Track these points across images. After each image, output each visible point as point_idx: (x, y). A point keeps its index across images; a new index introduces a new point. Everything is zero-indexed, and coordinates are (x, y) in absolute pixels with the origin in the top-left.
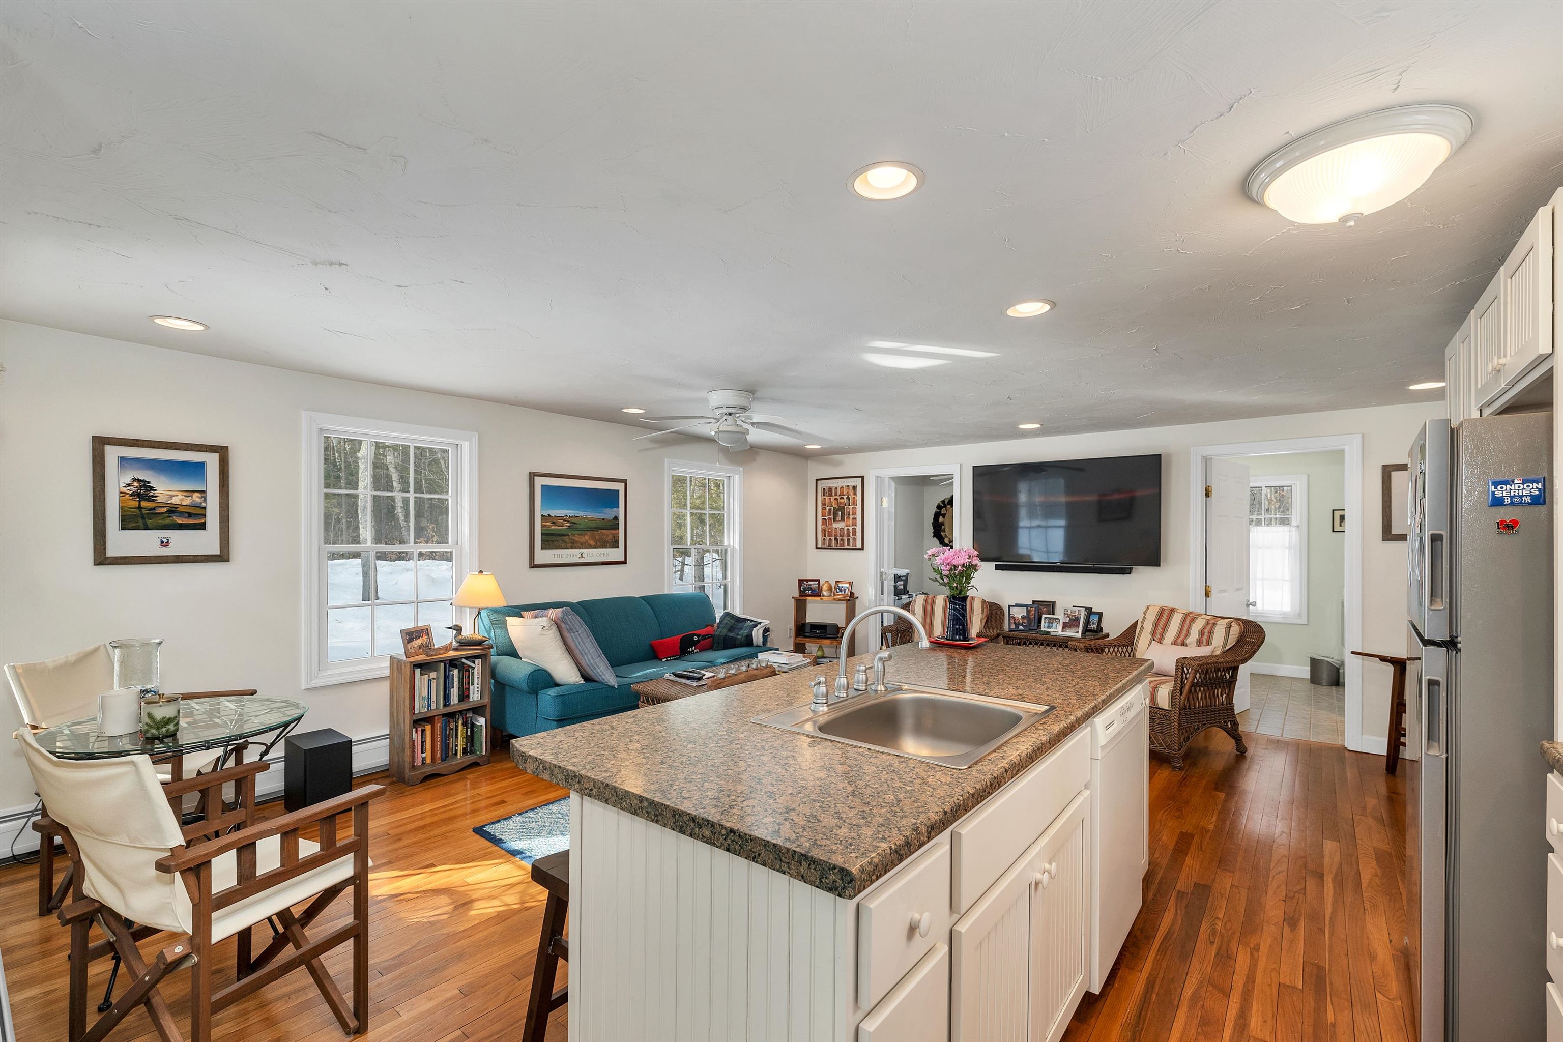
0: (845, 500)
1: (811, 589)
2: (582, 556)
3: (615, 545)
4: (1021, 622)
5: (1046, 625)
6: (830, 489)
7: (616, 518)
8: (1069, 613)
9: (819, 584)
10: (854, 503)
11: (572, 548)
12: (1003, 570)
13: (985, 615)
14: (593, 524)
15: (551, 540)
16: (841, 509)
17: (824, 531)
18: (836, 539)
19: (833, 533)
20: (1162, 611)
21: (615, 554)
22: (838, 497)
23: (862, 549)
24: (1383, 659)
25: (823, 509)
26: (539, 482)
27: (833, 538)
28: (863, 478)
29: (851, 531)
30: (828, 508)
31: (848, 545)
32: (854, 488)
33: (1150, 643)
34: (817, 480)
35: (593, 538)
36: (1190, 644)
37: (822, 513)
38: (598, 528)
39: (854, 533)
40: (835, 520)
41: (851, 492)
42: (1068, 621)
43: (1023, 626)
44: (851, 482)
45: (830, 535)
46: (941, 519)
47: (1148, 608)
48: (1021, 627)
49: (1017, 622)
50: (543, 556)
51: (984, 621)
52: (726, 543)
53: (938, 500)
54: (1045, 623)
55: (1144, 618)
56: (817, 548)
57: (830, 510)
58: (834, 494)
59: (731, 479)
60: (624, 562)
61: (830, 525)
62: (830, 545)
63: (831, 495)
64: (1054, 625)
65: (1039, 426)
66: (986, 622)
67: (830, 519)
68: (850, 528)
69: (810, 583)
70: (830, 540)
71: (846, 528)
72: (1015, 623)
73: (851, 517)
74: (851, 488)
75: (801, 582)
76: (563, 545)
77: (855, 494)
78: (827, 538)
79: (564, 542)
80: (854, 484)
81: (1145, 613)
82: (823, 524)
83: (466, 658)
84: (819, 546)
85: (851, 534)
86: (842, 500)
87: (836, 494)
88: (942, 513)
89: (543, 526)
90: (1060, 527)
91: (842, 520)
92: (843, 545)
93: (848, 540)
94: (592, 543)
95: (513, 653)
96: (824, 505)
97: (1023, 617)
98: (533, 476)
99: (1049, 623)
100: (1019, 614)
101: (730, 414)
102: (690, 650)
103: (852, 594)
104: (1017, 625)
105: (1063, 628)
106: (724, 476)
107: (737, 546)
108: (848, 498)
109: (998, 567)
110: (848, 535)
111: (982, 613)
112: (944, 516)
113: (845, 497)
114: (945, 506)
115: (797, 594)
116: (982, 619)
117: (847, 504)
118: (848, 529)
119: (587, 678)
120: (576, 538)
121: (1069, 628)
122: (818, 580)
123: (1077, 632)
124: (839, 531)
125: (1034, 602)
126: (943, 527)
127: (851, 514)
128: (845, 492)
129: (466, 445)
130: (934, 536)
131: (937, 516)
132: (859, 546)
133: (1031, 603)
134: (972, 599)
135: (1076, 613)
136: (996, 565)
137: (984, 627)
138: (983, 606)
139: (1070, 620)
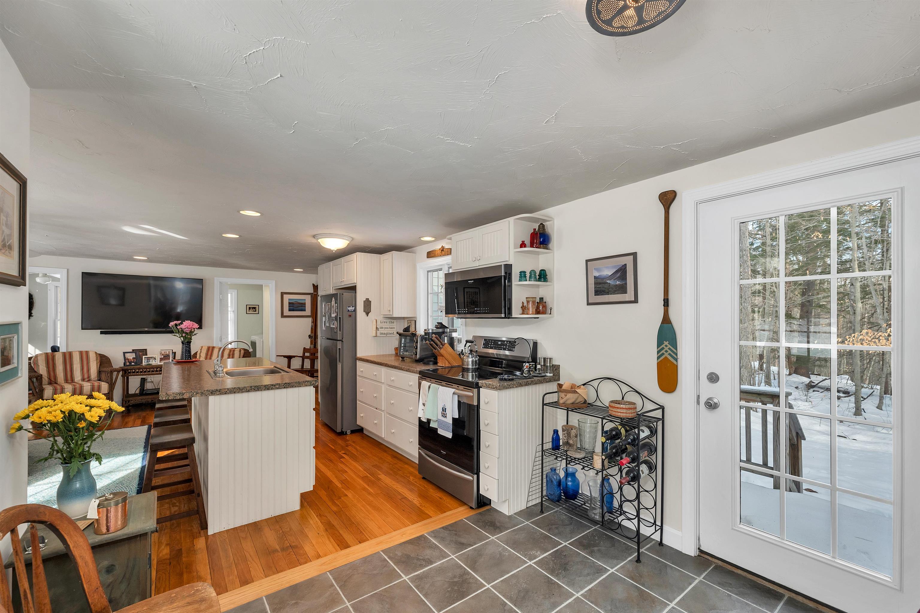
4: (132, 361)
5: (146, 361)
8: (163, 353)
12: (105, 334)
13: (98, 361)
20: (209, 348)
24: (285, 357)
42: (163, 357)
47: (202, 347)
48: (133, 364)
49: (130, 361)
51: (99, 364)
54: (145, 360)
64: (152, 360)
66: (100, 365)
72: (129, 362)
97: (134, 358)
99: (148, 360)
100: (131, 356)
104: (130, 363)
105: (160, 361)
109: (102, 333)
111: (97, 360)
116: (97, 364)
121: (164, 360)
125: (133, 350)
133: (131, 351)
134: (87, 352)
135: (167, 353)
136: (101, 331)
137: (100, 367)
138: (96, 356)
139: (164, 356)
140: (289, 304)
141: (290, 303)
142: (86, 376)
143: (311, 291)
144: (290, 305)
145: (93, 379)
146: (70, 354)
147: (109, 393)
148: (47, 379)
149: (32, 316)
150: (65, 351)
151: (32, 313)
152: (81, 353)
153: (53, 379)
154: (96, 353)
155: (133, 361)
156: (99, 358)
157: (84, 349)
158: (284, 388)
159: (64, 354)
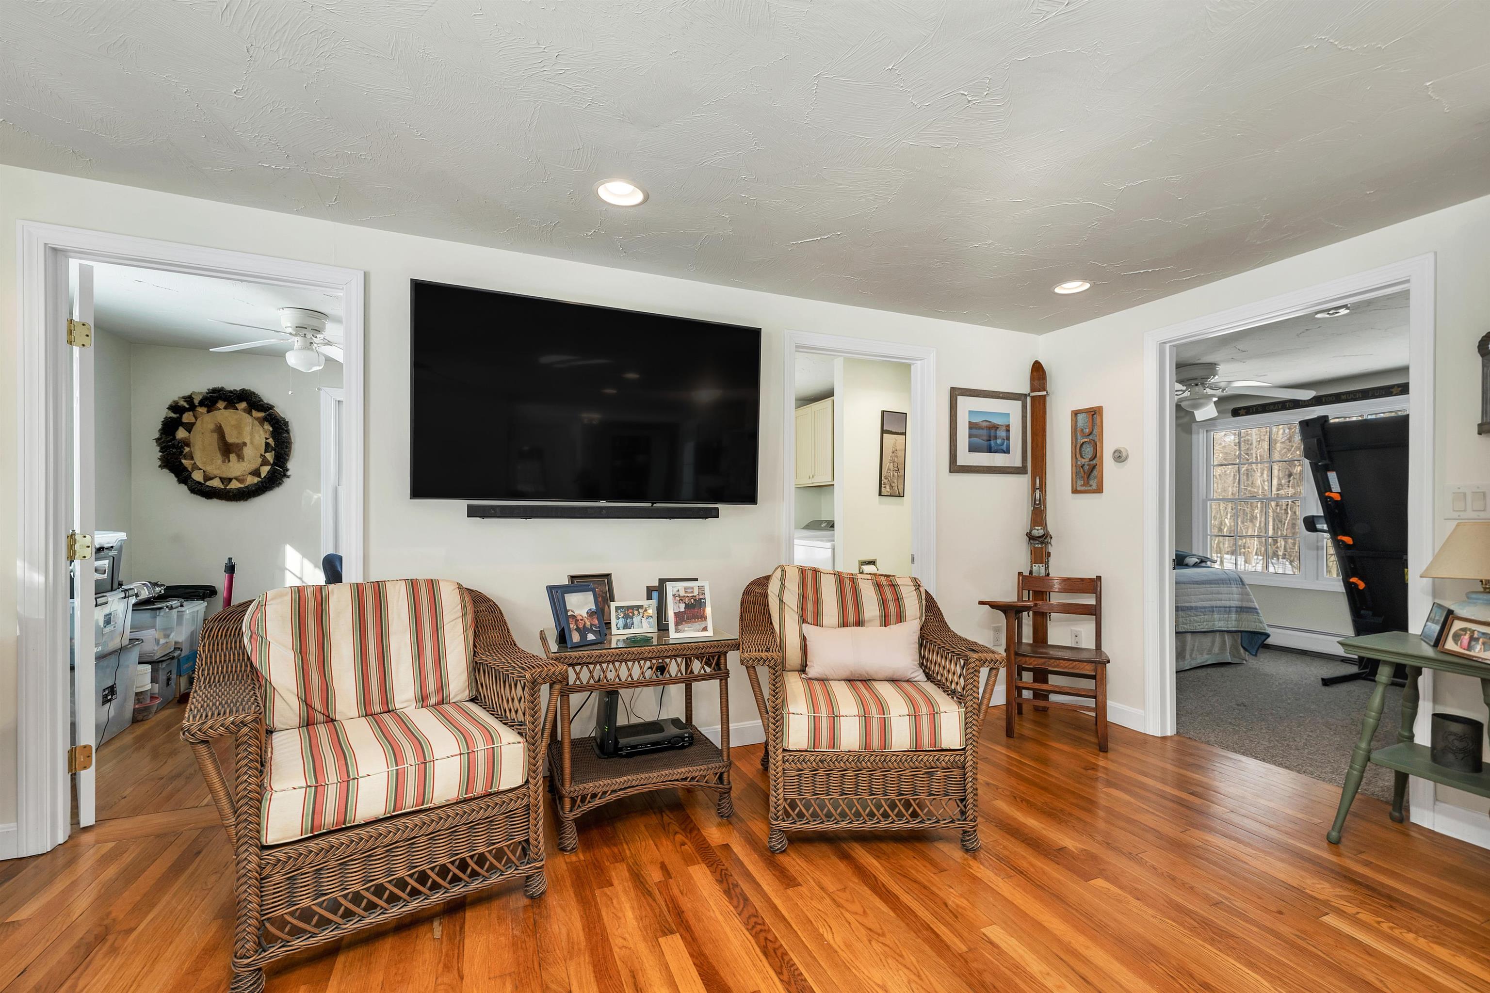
5: (621, 622)
8: (681, 592)
12: (485, 516)
13: (470, 618)
20: (803, 574)
36: (869, 621)
42: (682, 610)
43: (594, 632)
46: (181, 434)
47: (784, 570)
48: (591, 637)
49: (581, 626)
51: (471, 634)
53: (175, 393)
55: (782, 588)
64: (636, 620)
66: (476, 638)
88: (184, 421)
97: (591, 614)
99: (626, 617)
104: (583, 632)
105: (676, 625)
109: (472, 512)
111: (464, 615)
112: (189, 427)
114: (193, 407)
116: (465, 631)
121: (686, 622)
123: (705, 629)
125: (573, 578)
131: (169, 426)
133: (566, 582)
134: (432, 584)
135: (696, 593)
136: (469, 507)
137: (475, 646)
138: (461, 594)
139: (687, 606)
140: (970, 428)
141: (972, 426)
142: (431, 686)
143: (1024, 387)
144: (974, 432)
145: (456, 696)
146: (379, 588)
147: (527, 782)
148: (295, 703)
149: (288, 477)
150: (360, 580)
151: (287, 470)
152: (413, 585)
153: (318, 705)
154: (460, 587)
155: (591, 625)
156: (470, 608)
157: (422, 574)
159: (358, 591)
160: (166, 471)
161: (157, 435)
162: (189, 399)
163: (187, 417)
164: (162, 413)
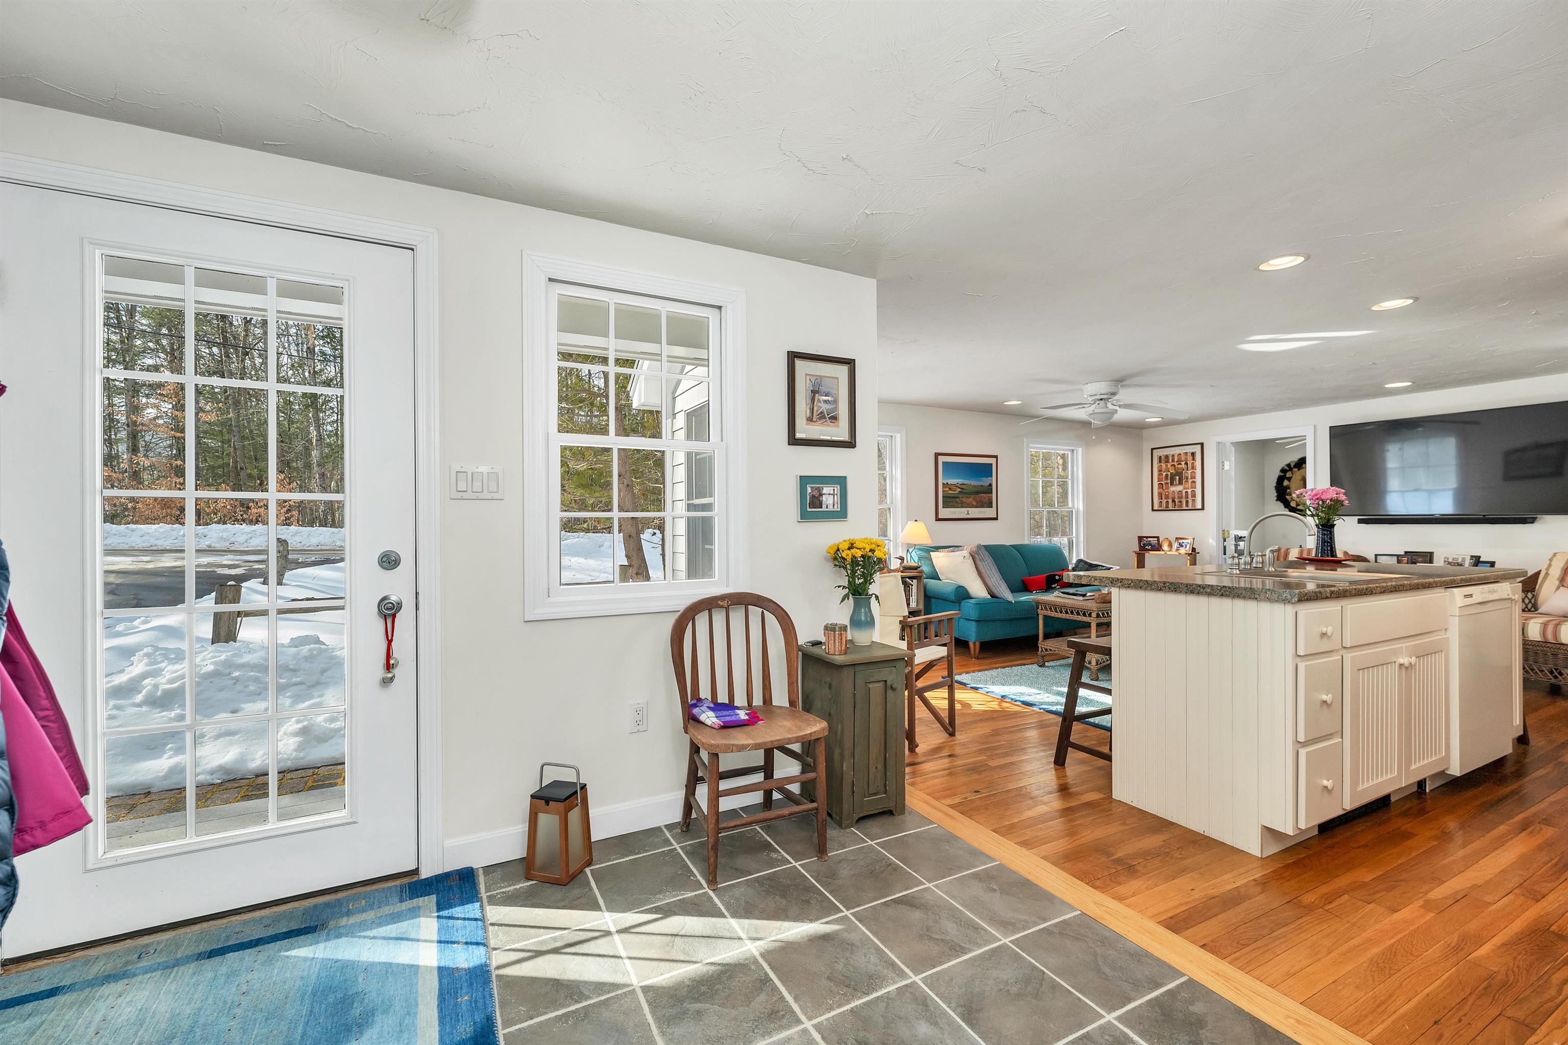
0: (1183, 465)
1: (1151, 545)
2: (968, 514)
3: (990, 505)
6: (1167, 457)
7: (990, 485)
8: (1451, 562)
9: (1158, 540)
10: (1193, 468)
11: (962, 507)
12: (1365, 523)
14: (975, 489)
15: (950, 501)
16: (1179, 474)
17: (1160, 495)
18: (1174, 501)
19: (1171, 496)
21: (989, 512)
22: (1175, 464)
23: (1203, 509)
25: (1159, 475)
26: (942, 459)
27: (1170, 501)
28: (1202, 444)
29: (1189, 493)
30: (1164, 474)
31: (1187, 505)
32: (1193, 454)
33: (1558, 588)
34: (1152, 449)
35: (975, 499)
37: (1159, 478)
38: (977, 493)
39: (1194, 495)
40: (1172, 484)
41: (1190, 458)
44: (1189, 449)
45: (1167, 497)
46: (1286, 483)
47: (1554, 559)
50: (945, 513)
52: (1070, 505)
53: (1282, 463)
55: (1550, 565)
56: (1153, 510)
57: (1167, 475)
58: (1170, 461)
59: (1075, 452)
60: (996, 519)
61: (1168, 488)
62: (1167, 506)
63: (1167, 462)
65: (1410, 383)
67: (1167, 483)
68: (1189, 491)
69: (1149, 539)
70: (1167, 502)
71: (1185, 491)
73: (1190, 481)
74: (1189, 455)
75: (1140, 538)
76: (956, 505)
77: (1194, 459)
78: (1164, 501)
79: (957, 502)
80: (1193, 451)
81: (1551, 560)
82: (1159, 488)
83: (909, 578)
84: (1156, 507)
85: (1190, 496)
86: (1179, 466)
87: (1173, 461)
88: (1287, 476)
89: (943, 491)
90: (1448, 489)
91: (1180, 483)
92: (1181, 506)
93: (1187, 502)
94: (974, 503)
95: (935, 576)
96: (1160, 471)
98: (937, 455)
101: (1101, 399)
102: (1053, 586)
103: (1194, 550)
106: (1069, 450)
107: (1081, 508)
108: (1186, 464)
109: (1360, 521)
110: (1187, 497)
112: (1289, 479)
113: (1183, 463)
114: (1291, 469)
115: (1137, 550)
117: (1185, 469)
118: (1187, 492)
119: (993, 596)
120: (964, 500)
122: (1158, 537)
124: (1176, 495)
125: (1406, 552)
126: (1288, 490)
127: (1189, 477)
128: (1183, 458)
129: (898, 436)
130: (1277, 500)
131: (1280, 480)
132: (1200, 506)
133: (1403, 553)
136: (1359, 519)
158: (1222, 595)
160: (1279, 502)
161: (1275, 485)
162: (1289, 465)
163: (1288, 475)
164: (1277, 473)
